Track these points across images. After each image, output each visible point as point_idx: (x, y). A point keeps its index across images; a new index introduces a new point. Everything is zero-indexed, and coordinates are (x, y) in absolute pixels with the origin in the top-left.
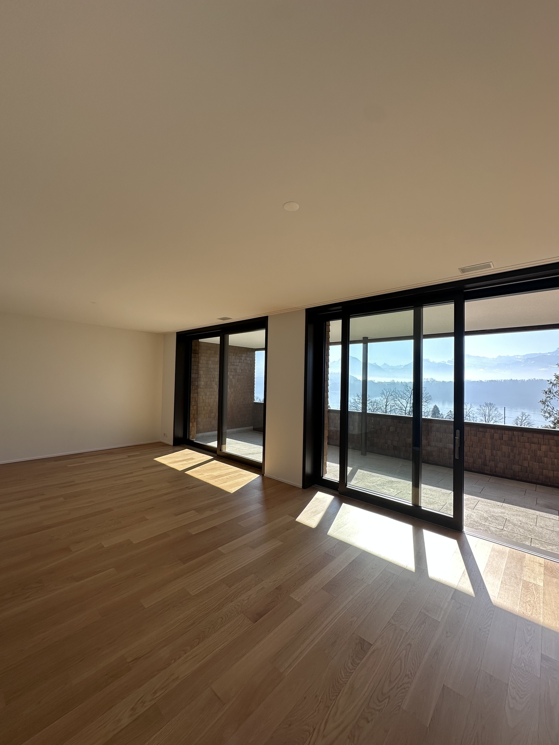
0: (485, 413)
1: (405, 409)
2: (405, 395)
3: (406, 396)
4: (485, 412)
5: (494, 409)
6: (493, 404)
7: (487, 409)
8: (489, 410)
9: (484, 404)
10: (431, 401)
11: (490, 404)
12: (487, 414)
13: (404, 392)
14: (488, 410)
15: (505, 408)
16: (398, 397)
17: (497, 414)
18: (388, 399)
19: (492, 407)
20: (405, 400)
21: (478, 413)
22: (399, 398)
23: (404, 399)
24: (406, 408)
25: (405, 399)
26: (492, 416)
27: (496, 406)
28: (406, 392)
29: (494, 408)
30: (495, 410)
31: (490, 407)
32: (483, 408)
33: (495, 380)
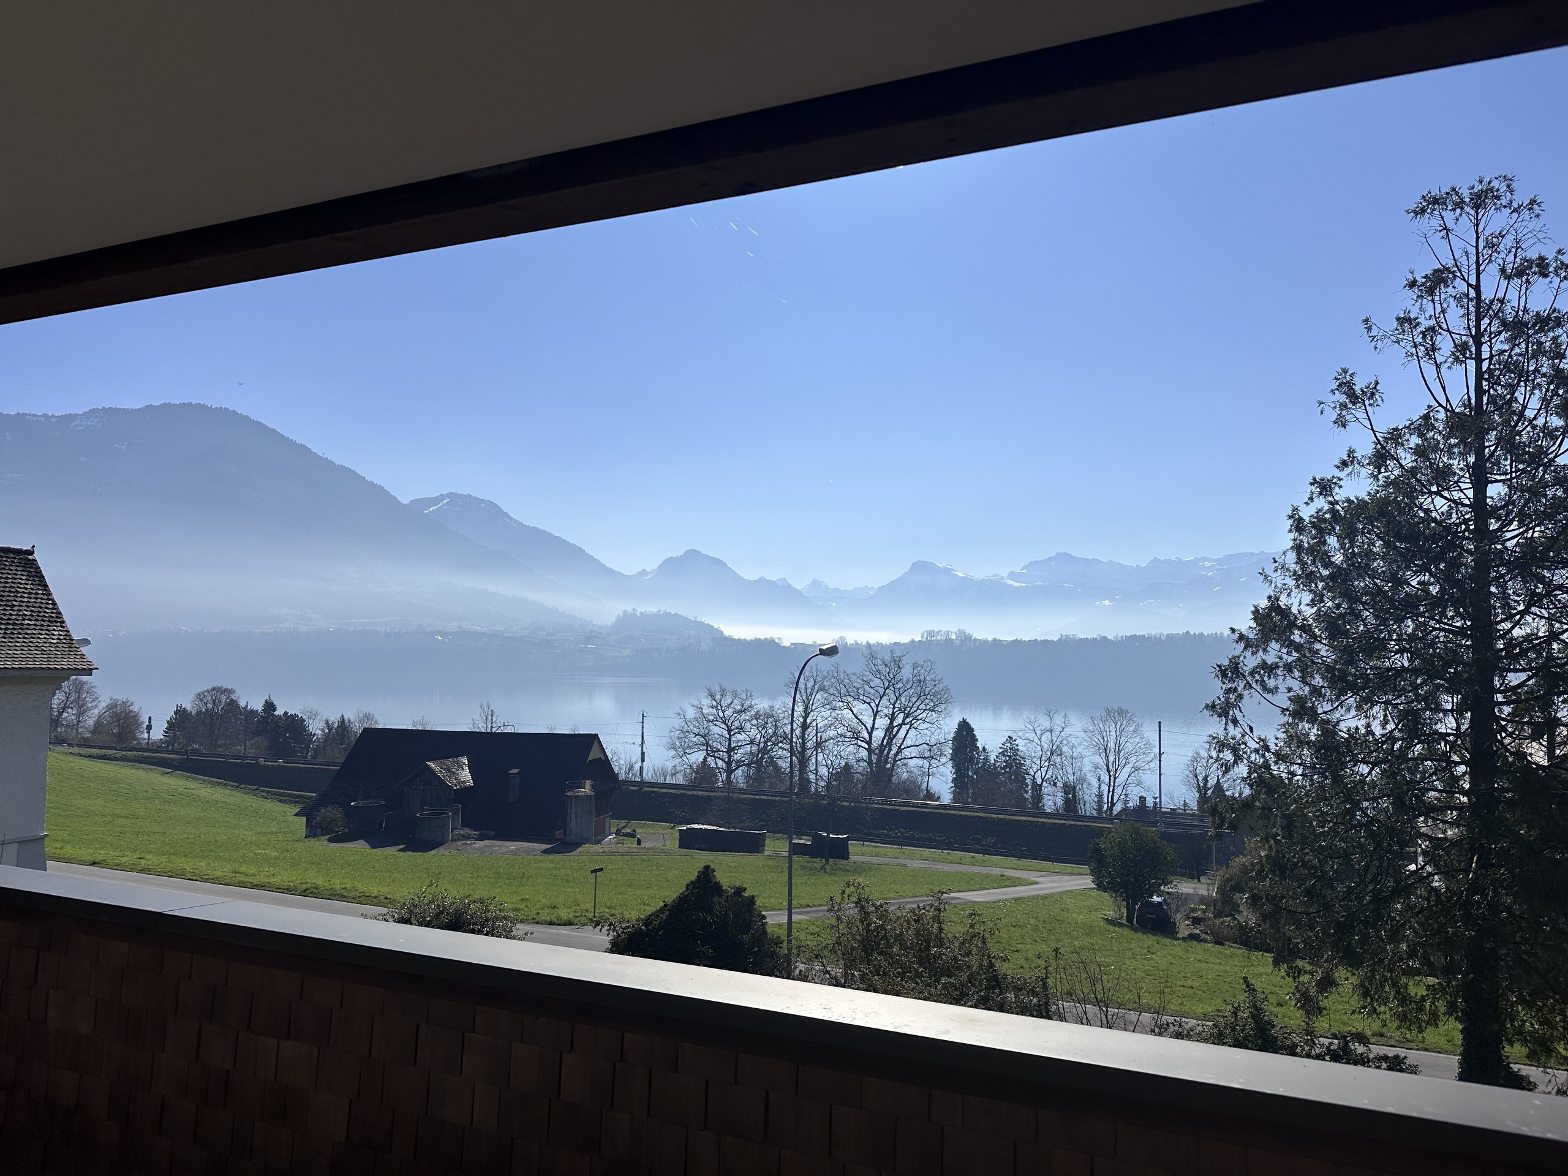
0: (1106, 743)
1: (866, 735)
2: (866, 687)
3: (872, 691)
4: (1106, 739)
5: (1131, 729)
6: (1127, 711)
7: (1111, 728)
8: (1116, 731)
9: (1104, 714)
10: (950, 705)
11: (1122, 713)
12: (1113, 745)
13: (865, 678)
14: (1114, 733)
15: (1160, 723)
16: (845, 696)
17: (1139, 745)
18: (811, 703)
19: (1125, 723)
20: (869, 703)
21: (1086, 744)
22: (850, 699)
23: (865, 702)
24: (870, 734)
25: (868, 700)
26: (1127, 750)
27: (1138, 720)
28: (871, 676)
29: (1131, 726)
30: (1135, 731)
31: (1119, 723)
32: (1101, 725)
33: (1144, 636)
